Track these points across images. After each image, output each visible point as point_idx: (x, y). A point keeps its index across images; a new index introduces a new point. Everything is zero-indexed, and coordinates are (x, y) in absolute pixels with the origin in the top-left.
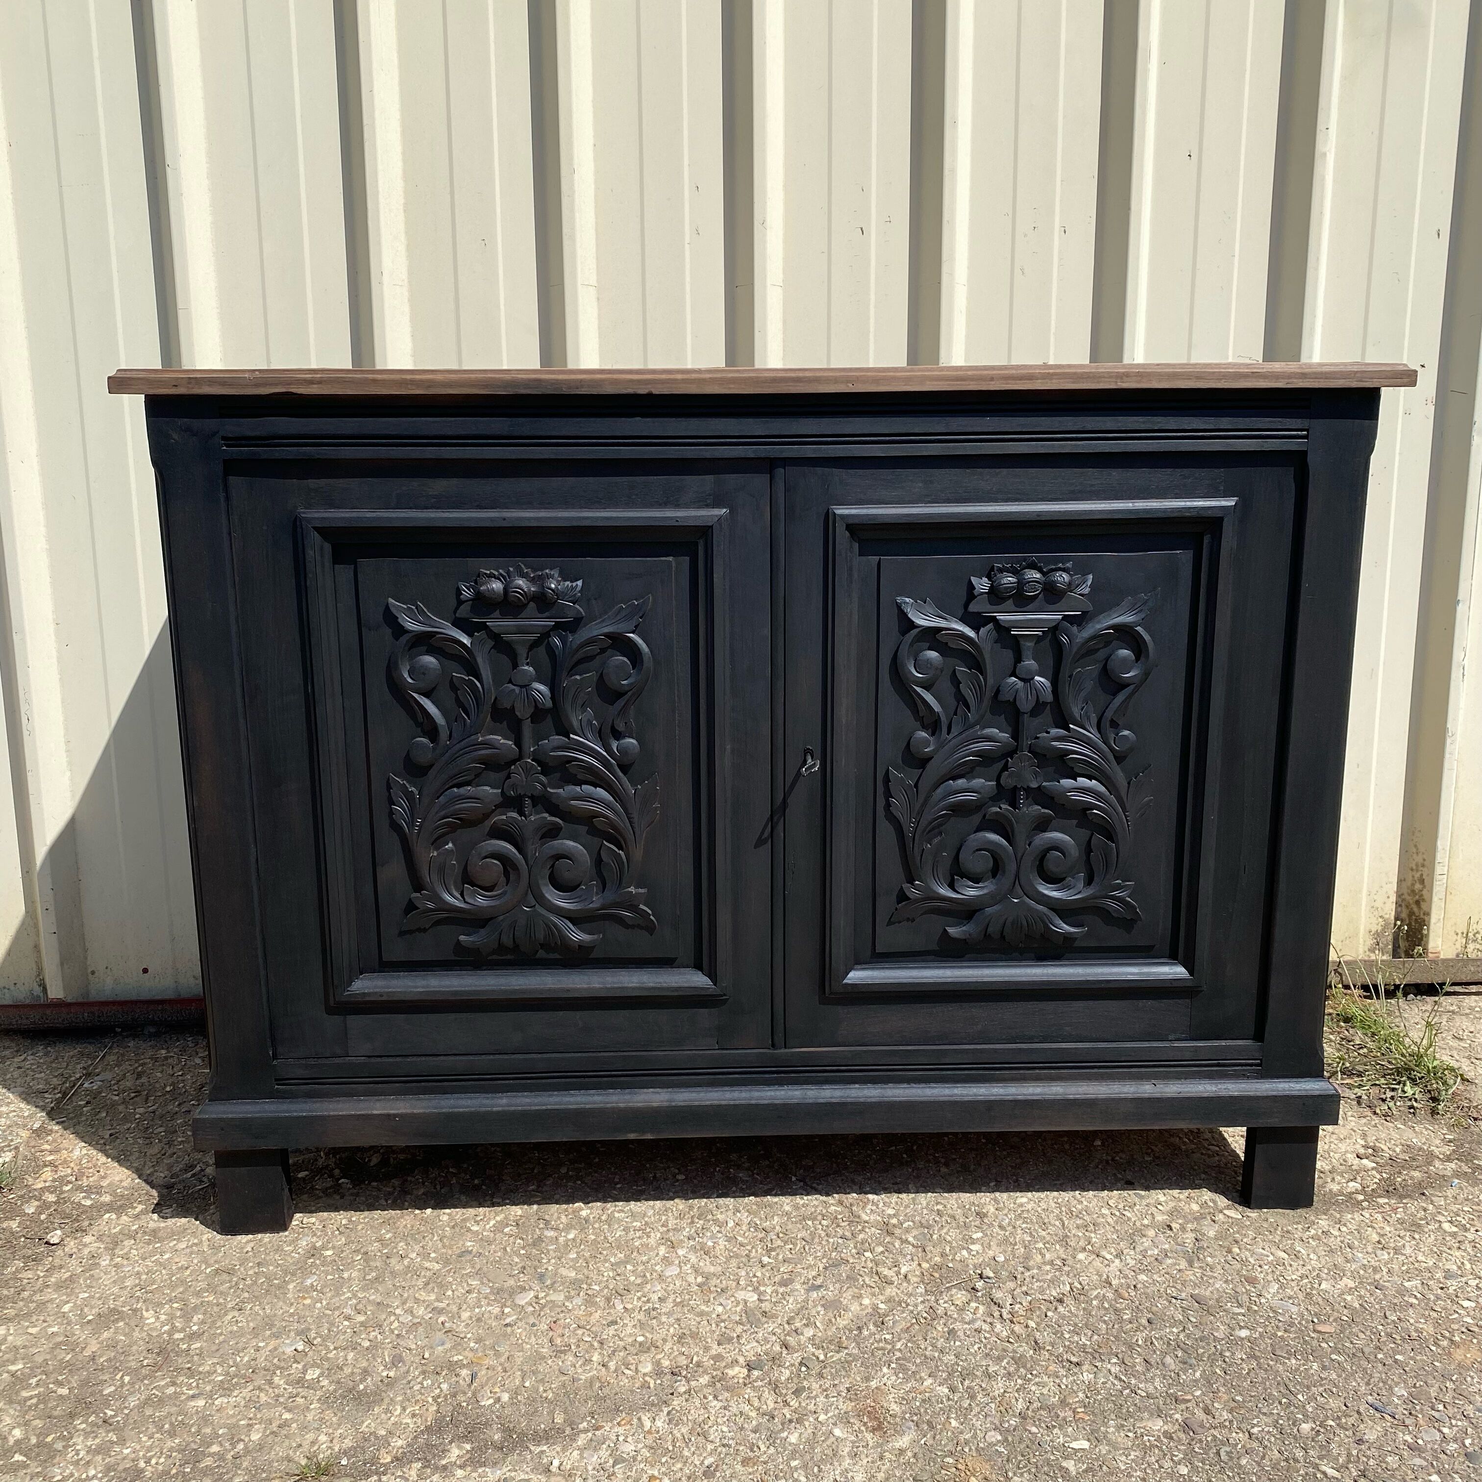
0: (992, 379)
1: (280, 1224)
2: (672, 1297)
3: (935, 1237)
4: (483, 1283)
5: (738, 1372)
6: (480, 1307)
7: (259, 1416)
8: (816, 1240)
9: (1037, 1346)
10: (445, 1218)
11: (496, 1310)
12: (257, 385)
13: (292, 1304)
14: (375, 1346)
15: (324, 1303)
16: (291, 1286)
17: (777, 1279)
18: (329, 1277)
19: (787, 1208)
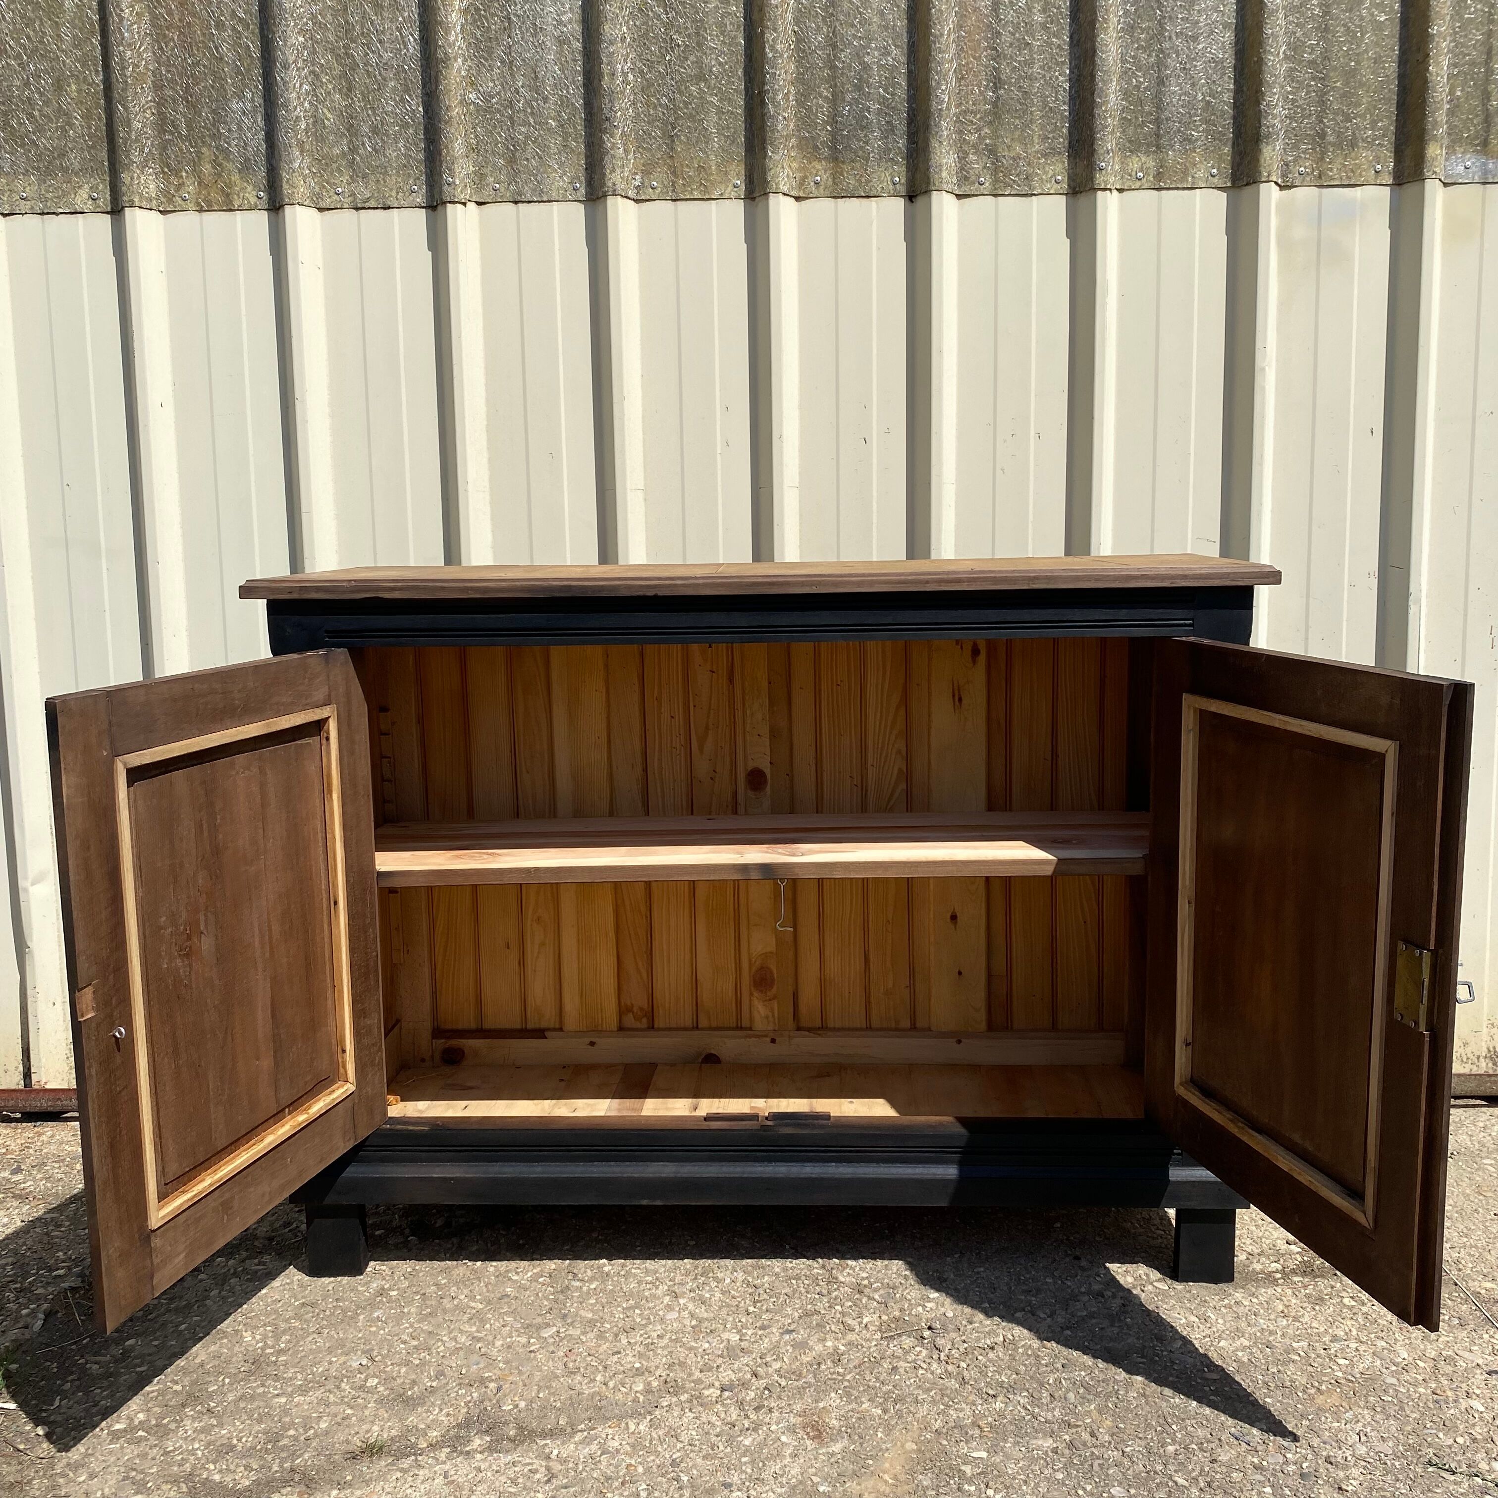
0: (927, 582)
1: (356, 1269)
2: (668, 1335)
3: (898, 1296)
4: (515, 1320)
5: (713, 1393)
6: (511, 1337)
7: (327, 1411)
8: (797, 1295)
9: (963, 1382)
10: (492, 1269)
11: (523, 1340)
12: (353, 592)
13: (361, 1331)
14: (423, 1363)
15: (387, 1330)
16: (361, 1317)
17: (758, 1325)
18: (393, 1311)
19: (777, 1270)
